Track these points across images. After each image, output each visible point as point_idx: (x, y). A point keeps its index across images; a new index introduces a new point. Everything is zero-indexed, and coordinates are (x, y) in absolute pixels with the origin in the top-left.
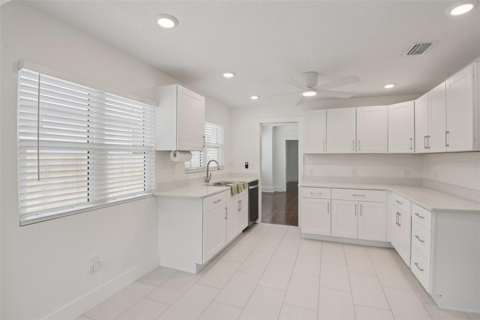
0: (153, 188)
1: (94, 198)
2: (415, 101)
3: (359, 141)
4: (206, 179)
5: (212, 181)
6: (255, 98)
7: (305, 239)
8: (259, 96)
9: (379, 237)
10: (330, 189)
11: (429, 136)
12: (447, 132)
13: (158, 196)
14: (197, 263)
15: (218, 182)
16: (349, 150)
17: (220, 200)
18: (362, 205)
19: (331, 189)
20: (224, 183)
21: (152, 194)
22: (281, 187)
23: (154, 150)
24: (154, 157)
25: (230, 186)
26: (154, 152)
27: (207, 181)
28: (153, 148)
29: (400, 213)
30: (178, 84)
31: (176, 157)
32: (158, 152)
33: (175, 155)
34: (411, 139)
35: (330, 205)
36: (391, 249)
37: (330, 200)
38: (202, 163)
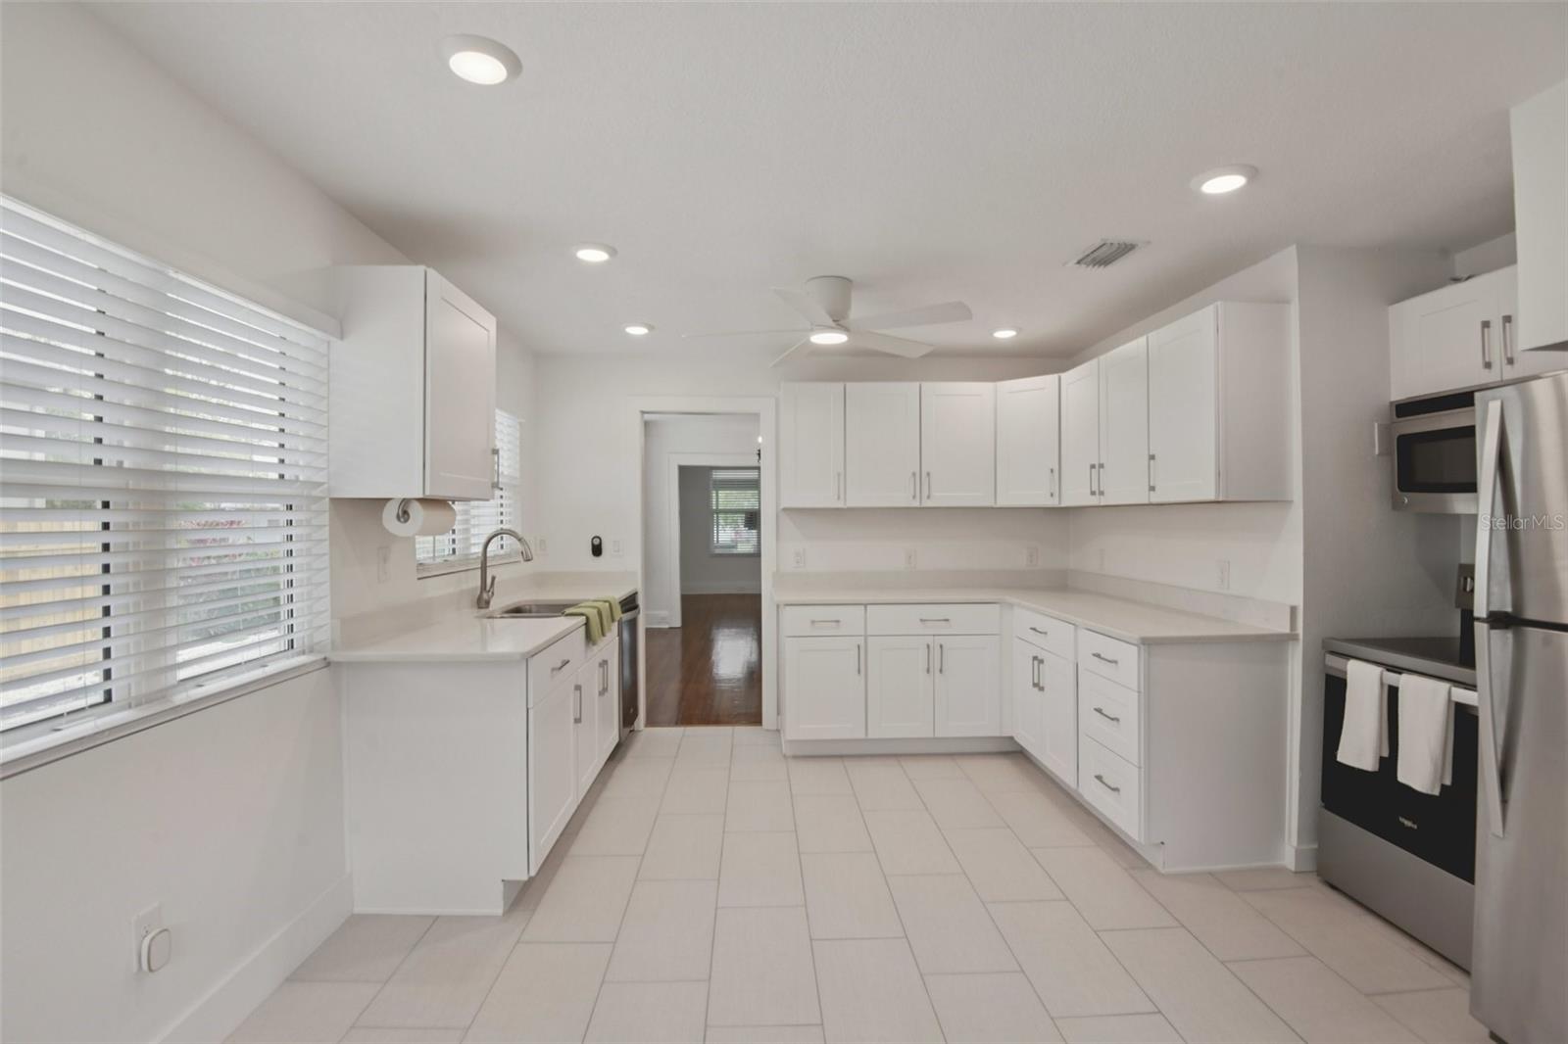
0: (319, 637)
1: (129, 685)
2: (1063, 375)
3: (928, 474)
4: (477, 596)
5: (499, 602)
6: (637, 331)
7: (796, 757)
8: (651, 328)
9: (986, 726)
10: (863, 607)
11: (1101, 466)
12: (1152, 457)
13: (339, 664)
14: (505, 879)
15: (514, 606)
16: (903, 499)
17: (568, 662)
18: (944, 646)
19: (866, 608)
20: (534, 609)
21: (323, 656)
22: (664, 613)
23: (324, 498)
24: (327, 523)
25: (582, 614)
26: (326, 504)
27: (482, 603)
28: (321, 488)
29: (1040, 658)
30: (428, 266)
31: (406, 521)
32: (337, 502)
33: (405, 513)
34: (1052, 471)
35: (862, 651)
36: (1015, 753)
37: (863, 638)
38: (459, 540)
